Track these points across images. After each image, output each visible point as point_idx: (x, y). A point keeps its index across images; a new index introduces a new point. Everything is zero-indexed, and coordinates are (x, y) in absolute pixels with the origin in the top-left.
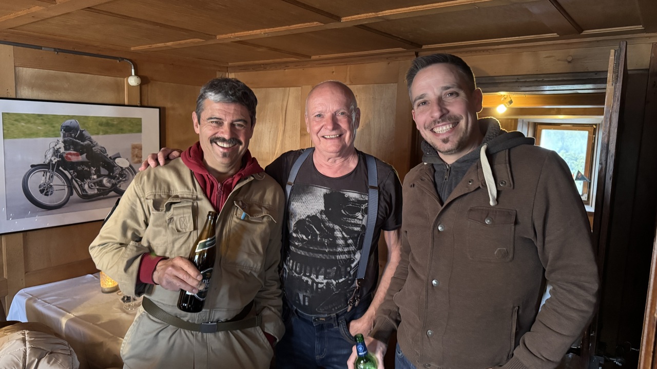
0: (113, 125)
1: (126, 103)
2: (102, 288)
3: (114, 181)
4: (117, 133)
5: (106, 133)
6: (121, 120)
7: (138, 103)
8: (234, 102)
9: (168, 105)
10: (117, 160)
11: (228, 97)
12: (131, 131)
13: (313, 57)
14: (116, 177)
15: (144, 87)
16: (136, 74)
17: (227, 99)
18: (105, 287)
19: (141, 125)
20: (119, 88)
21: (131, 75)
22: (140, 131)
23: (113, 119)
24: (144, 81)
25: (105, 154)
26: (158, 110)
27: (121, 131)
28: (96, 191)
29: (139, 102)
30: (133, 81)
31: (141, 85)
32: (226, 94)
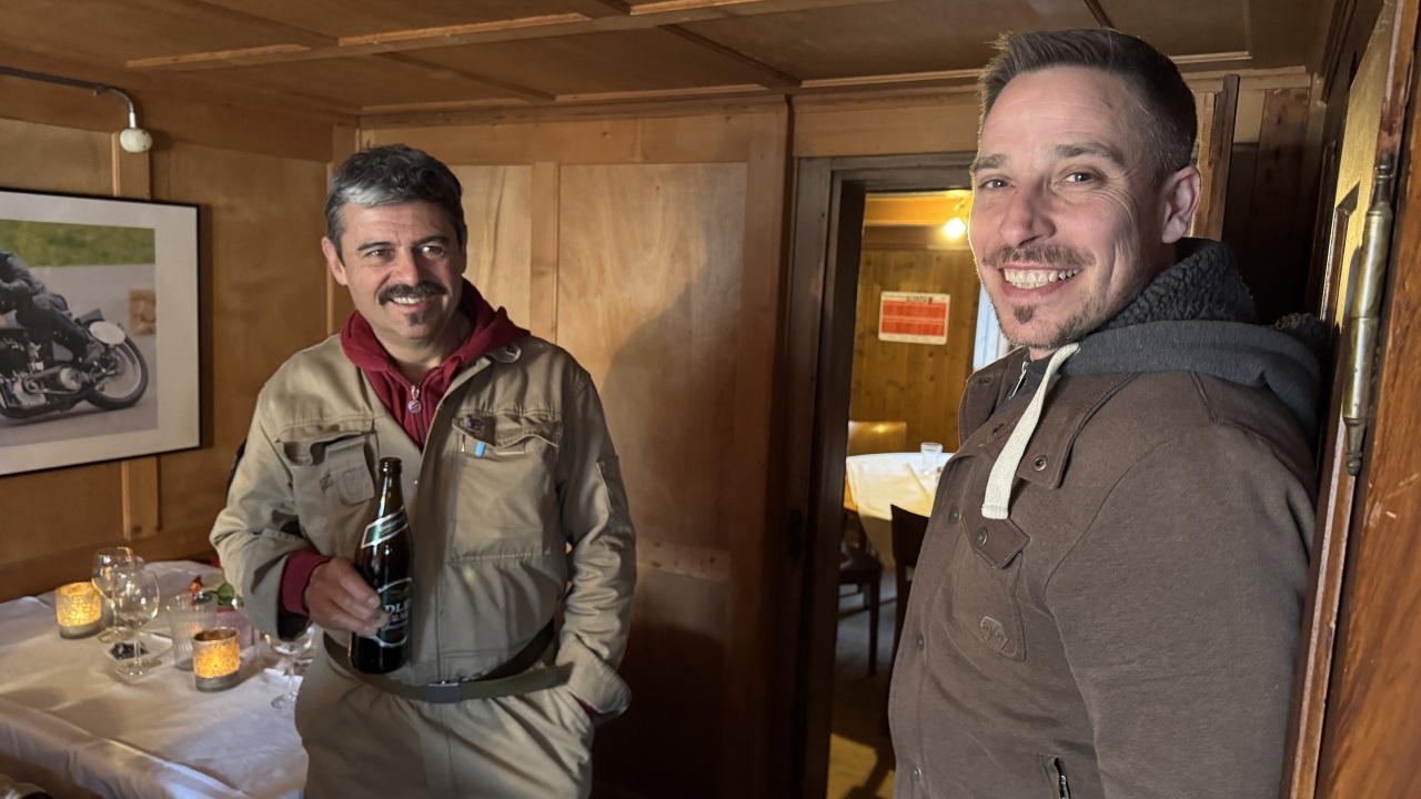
0: (83, 245)
1: (116, 191)
2: (61, 627)
3: (86, 377)
4: (94, 261)
5: (66, 262)
6: (106, 233)
7: (146, 194)
8: (408, 199)
9: (218, 199)
10: (94, 328)
11: (393, 191)
12: (127, 260)
13: (560, 98)
14: (92, 365)
15: (161, 157)
16: (140, 125)
17: (391, 197)
18: (68, 625)
19: (152, 245)
20: (97, 157)
21: (128, 127)
22: (150, 259)
23: (83, 229)
24: (160, 142)
25: (65, 313)
26: (193, 212)
27: (104, 258)
28: (42, 400)
29: (147, 191)
30: (132, 140)
31: (152, 152)
32: (387, 185)
